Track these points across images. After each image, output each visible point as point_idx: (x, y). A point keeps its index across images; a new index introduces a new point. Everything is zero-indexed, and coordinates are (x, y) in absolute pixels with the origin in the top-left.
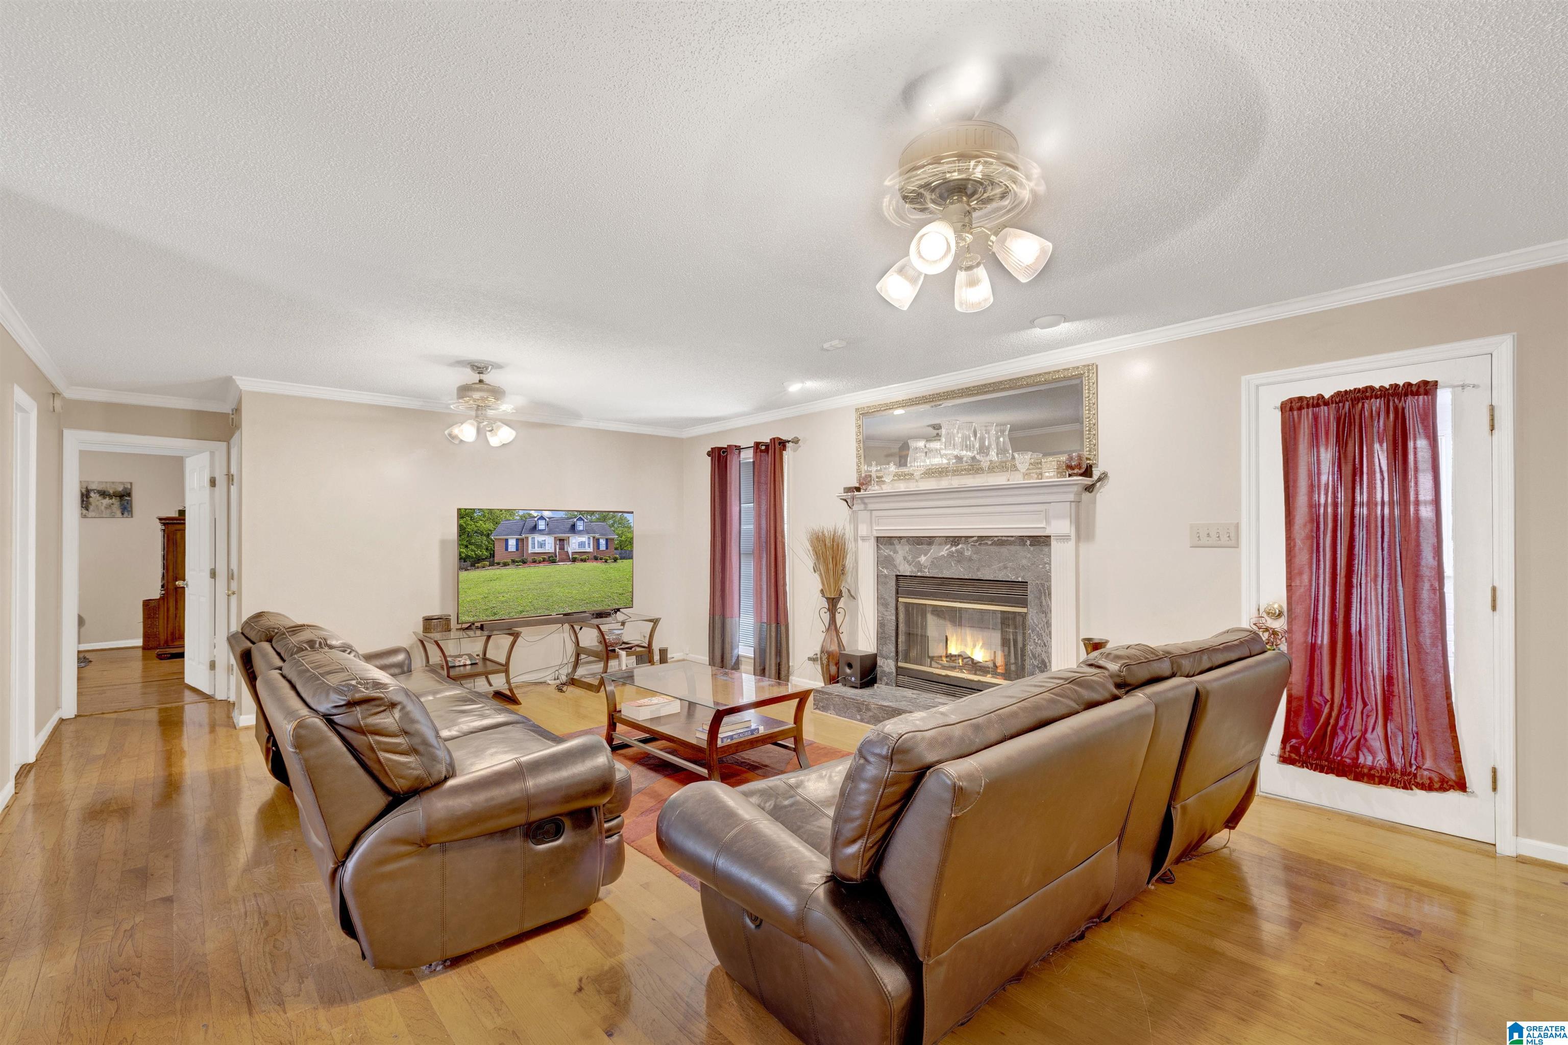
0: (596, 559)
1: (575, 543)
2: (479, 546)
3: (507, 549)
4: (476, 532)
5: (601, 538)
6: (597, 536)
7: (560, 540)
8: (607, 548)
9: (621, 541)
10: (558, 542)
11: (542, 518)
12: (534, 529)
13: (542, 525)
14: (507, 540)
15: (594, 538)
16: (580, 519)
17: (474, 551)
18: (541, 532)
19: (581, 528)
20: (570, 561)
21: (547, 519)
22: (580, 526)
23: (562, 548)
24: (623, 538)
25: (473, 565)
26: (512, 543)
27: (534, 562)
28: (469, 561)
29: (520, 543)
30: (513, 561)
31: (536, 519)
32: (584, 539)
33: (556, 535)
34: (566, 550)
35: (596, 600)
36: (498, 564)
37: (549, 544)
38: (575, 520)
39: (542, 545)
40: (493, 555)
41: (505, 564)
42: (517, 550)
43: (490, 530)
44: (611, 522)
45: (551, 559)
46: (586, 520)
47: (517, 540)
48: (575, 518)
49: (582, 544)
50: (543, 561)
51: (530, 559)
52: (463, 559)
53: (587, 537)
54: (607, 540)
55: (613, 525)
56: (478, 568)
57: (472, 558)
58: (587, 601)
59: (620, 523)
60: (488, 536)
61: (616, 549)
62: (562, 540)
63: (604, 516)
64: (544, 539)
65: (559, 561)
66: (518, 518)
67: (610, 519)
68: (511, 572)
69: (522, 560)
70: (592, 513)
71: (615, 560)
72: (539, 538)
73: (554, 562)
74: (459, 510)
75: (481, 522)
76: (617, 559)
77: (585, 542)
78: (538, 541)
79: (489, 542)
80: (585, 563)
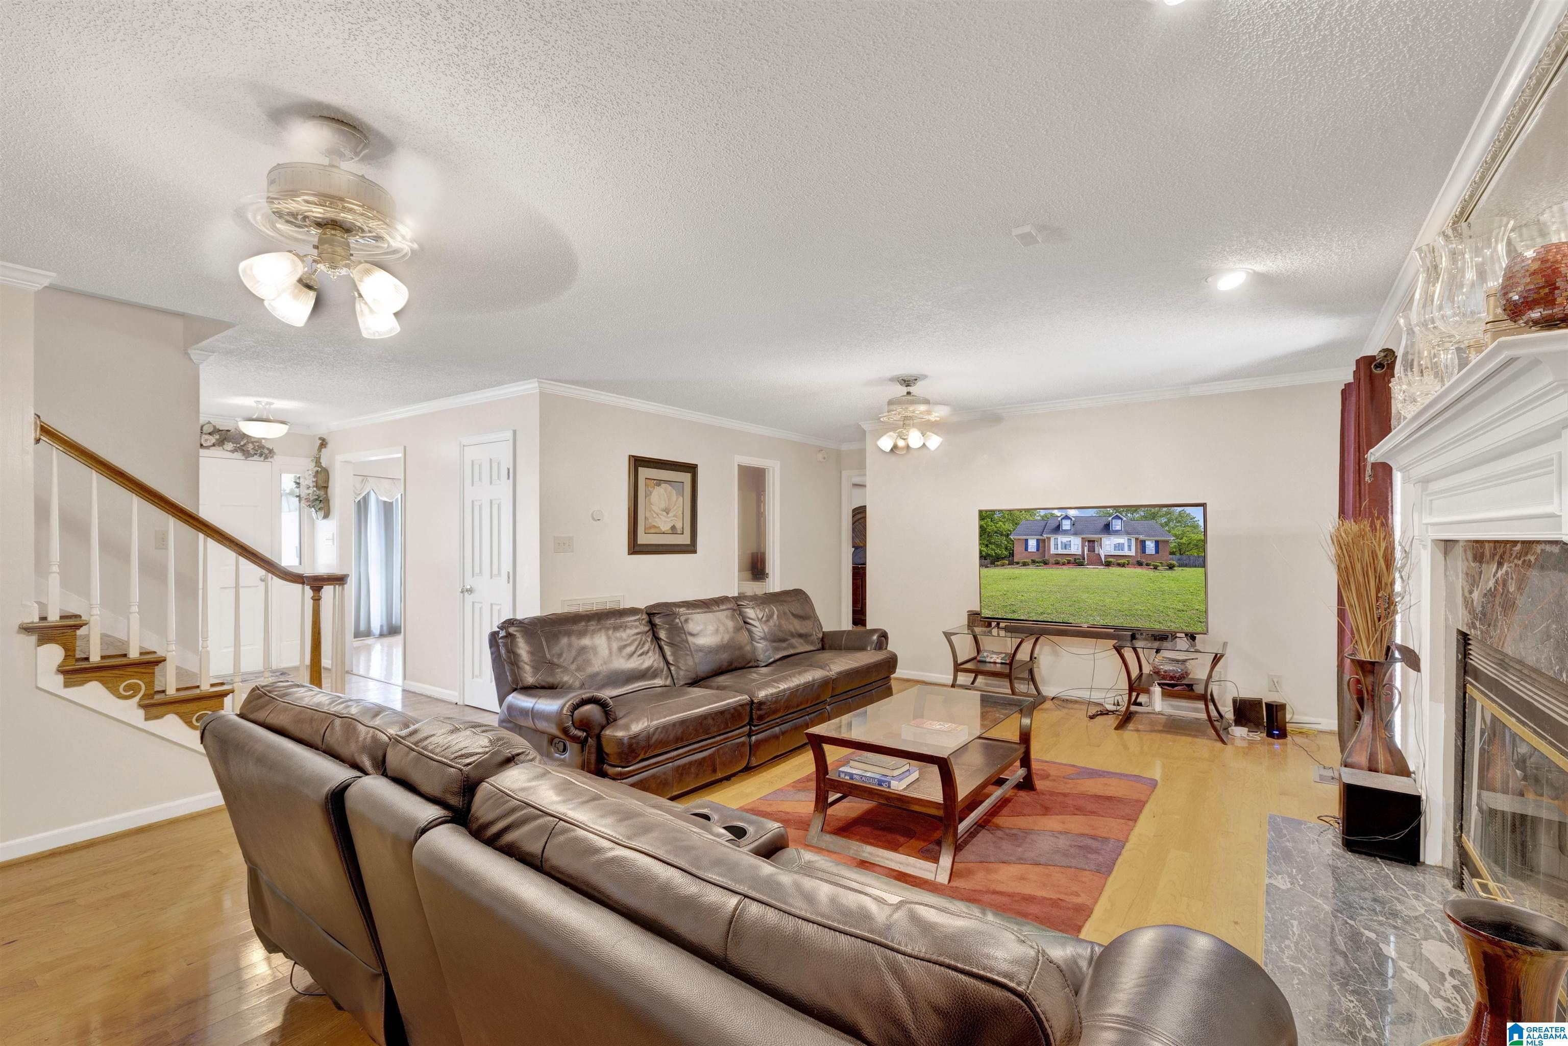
0: (1140, 564)
1: (1108, 546)
2: (998, 546)
3: (1026, 549)
4: (996, 532)
5: (1148, 540)
6: (1141, 537)
7: (1089, 541)
8: (1157, 551)
9: (1180, 544)
10: (1087, 544)
11: (1067, 517)
12: (1057, 529)
13: (1066, 525)
14: (1027, 540)
15: (1137, 539)
16: (1117, 517)
17: (994, 550)
18: (1066, 532)
19: (1118, 528)
20: (1103, 565)
21: (1073, 519)
22: (1117, 525)
23: (1092, 549)
24: (1184, 541)
25: (993, 563)
26: (1032, 544)
27: (1057, 563)
28: (988, 559)
29: (1041, 544)
30: (1034, 562)
31: (1060, 519)
32: (1122, 540)
33: (1084, 536)
34: (1096, 552)
35: (1139, 613)
36: (1018, 563)
37: (1076, 546)
38: (1110, 519)
39: (1066, 546)
40: (1012, 554)
41: (1025, 564)
42: (1038, 550)
43: (1010, 531)
44: (1164, 520)
45: (1078, 562)
46: (1125, 519)
47: (1038, 540)
48: (1110, 516)
49: (1119, 546)
50: (1068, 563)
51: (1052, 560)
52: (983, 557)
53: (1126, 538)
54: (1157, 543)
55: (1167, 524)
56: (998, 566)
57: (992, 556)
58: (1126, 612)
59: (1179, 522)
60: (1007, 535)
61: (1173, 553)
62: (1091, 542)
63: (1152, 512)
64: (1069, 539)
65: (1088, 564)
66: (1039, 518)
67: (1161, 516)
68: (1032, 572)
69: (1043, 560)
70: (1136, 508)
71: (1171, 567)
72: (1063, 539)
73: (1081, 564)
74: (980, 512)
75: (1000, 523)
76: (1174, 566)
77: (1123, 544)
78: (1062, 542)
79: (1008, 542)
80: (1123, 568)
